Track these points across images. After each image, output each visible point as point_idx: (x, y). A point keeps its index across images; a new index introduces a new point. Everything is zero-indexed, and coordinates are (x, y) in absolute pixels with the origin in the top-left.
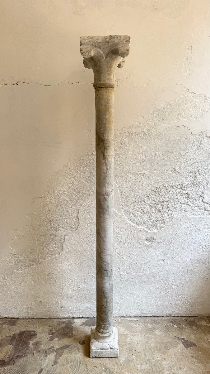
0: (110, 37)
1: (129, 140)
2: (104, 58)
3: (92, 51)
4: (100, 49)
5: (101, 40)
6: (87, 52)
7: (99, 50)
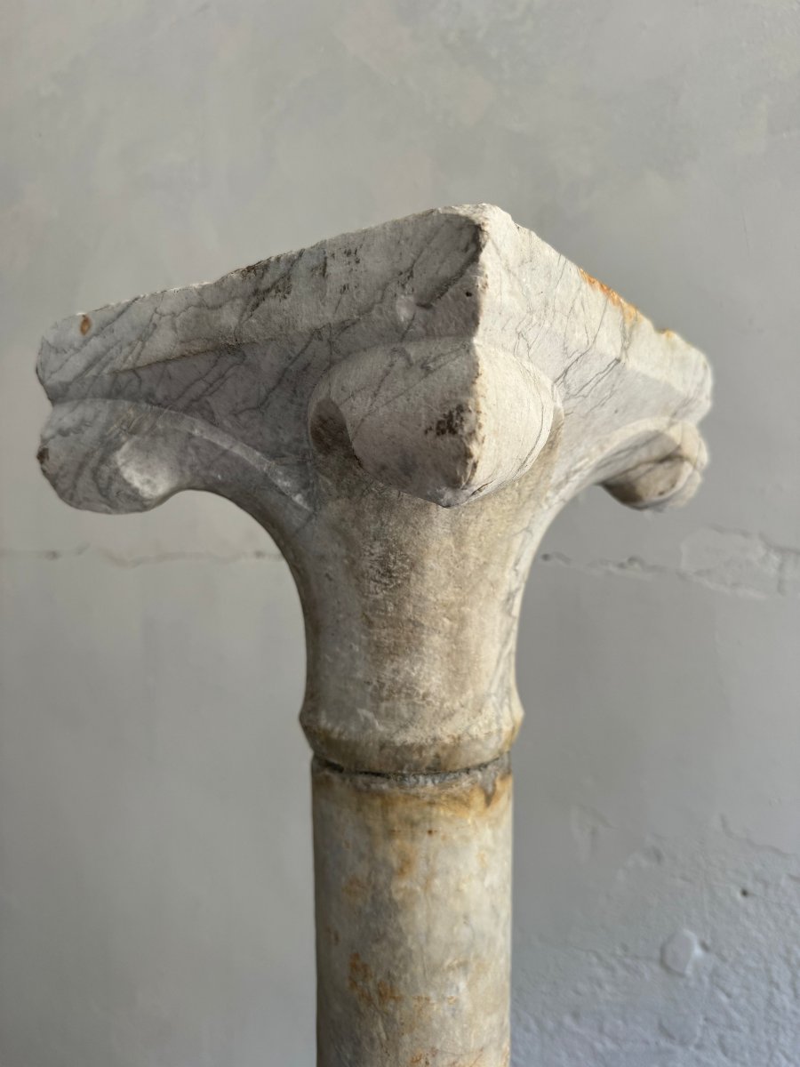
0: (249, 287)
2: (298, 498)
3: (119, 457)
4: (212, 420)
5: (171, 334)
6: (81, 466)
7: (200, 430)
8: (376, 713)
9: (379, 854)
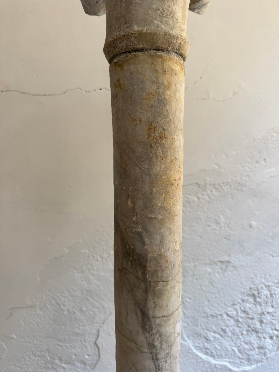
1: (198, 198)
8: (162, 22)
9: (160, 81)
